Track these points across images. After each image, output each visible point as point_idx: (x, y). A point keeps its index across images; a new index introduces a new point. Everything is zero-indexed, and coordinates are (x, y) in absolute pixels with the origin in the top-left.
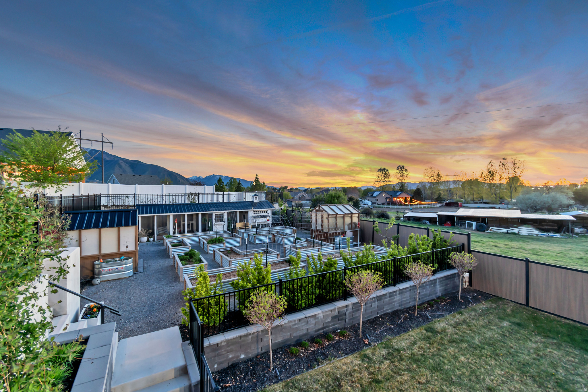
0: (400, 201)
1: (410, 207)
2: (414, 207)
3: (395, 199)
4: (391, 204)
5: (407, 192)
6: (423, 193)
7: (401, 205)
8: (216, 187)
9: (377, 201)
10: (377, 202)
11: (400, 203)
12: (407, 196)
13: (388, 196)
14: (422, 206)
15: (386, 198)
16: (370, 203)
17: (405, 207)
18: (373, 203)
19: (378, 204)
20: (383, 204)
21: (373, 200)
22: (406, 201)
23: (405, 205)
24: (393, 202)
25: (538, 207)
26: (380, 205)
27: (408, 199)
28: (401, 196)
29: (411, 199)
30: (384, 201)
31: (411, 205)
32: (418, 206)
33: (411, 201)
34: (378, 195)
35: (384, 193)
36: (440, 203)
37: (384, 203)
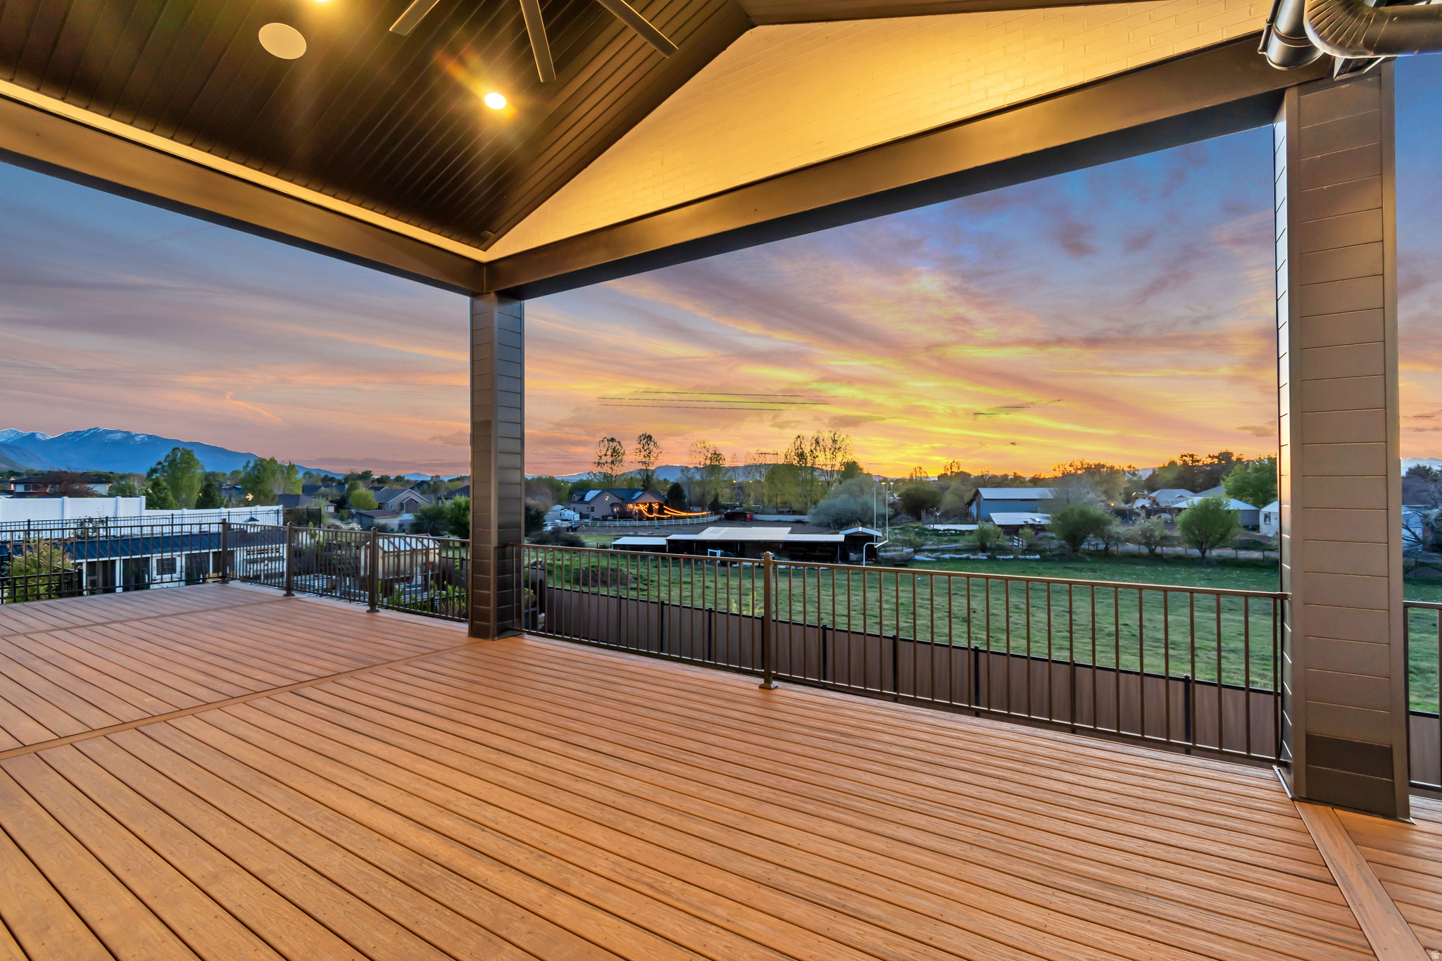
0: (640, 511)
1: (656, 522)
2: (665, 523)
3: (631, 506)
4: (620, 518)
5: (655, 493)
6: (686, 493)
7: (640, 519)
8: (147, 499)
9: (593, 511)
10: (592, 514)
11: (640, 516)
12: (652, 499)
13: (617, 500)
14: (681, 522)
15: (613, 505)
16: (577, 517)
17: (647, 523)
18: (582, 516)
19: (594, 519)
20: (605, 518)
21: (585, 511)
22: (650, 510)
23: (649, 519)
24: (626, 513)
25: (843, 521)
26: (598, 519)
27: (656, 507)
28: (642, 500)
29: (660, 505)
30: (607, 511)
31: (659, 519)
32: (673, 522)
33: (661, 511)
34: (593, 499)
35: (607, 493)
36: (716, 514)
37: (607, 517)
